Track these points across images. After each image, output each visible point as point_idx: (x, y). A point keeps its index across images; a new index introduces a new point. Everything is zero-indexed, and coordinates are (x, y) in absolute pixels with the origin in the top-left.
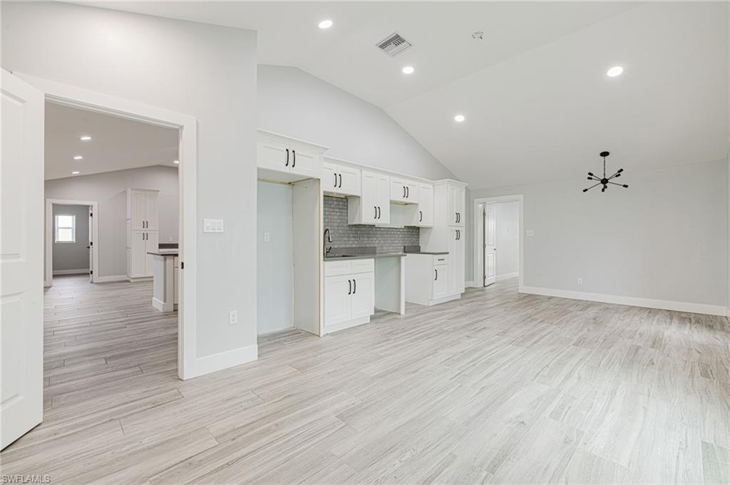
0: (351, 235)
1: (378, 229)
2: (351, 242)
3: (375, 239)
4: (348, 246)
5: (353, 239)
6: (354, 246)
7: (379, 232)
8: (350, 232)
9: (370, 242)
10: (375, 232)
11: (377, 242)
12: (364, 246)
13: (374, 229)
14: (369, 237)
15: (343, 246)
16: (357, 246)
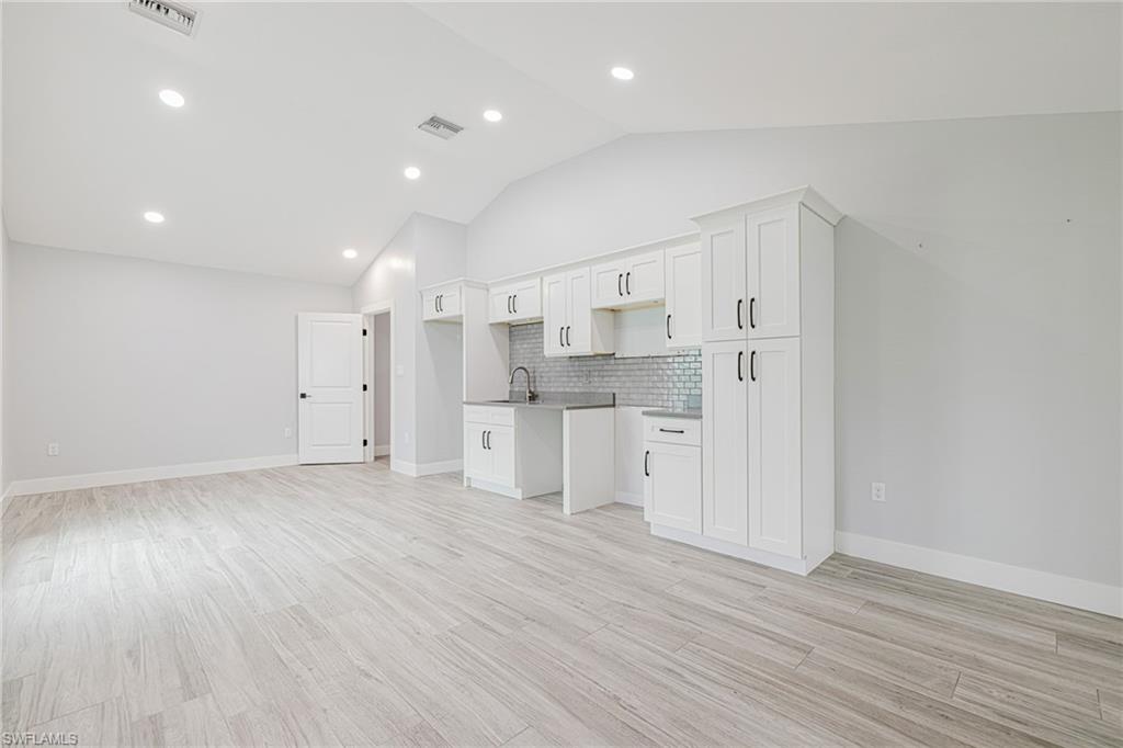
0: (572, 374)
1: (621, 361)
2: (571, 384)
3: (613, 379)
4: (568, 390)
5: (575, 379)
6: (577, 390)
7: (621, 367)
8: (570, 369)
9: (605, 384)
10: (615, 367)
11: (617, 384)
12: (593, 390)
13: (612, 362)
14: (603, 377)
15: (562, 390)
16: (582, 390)
